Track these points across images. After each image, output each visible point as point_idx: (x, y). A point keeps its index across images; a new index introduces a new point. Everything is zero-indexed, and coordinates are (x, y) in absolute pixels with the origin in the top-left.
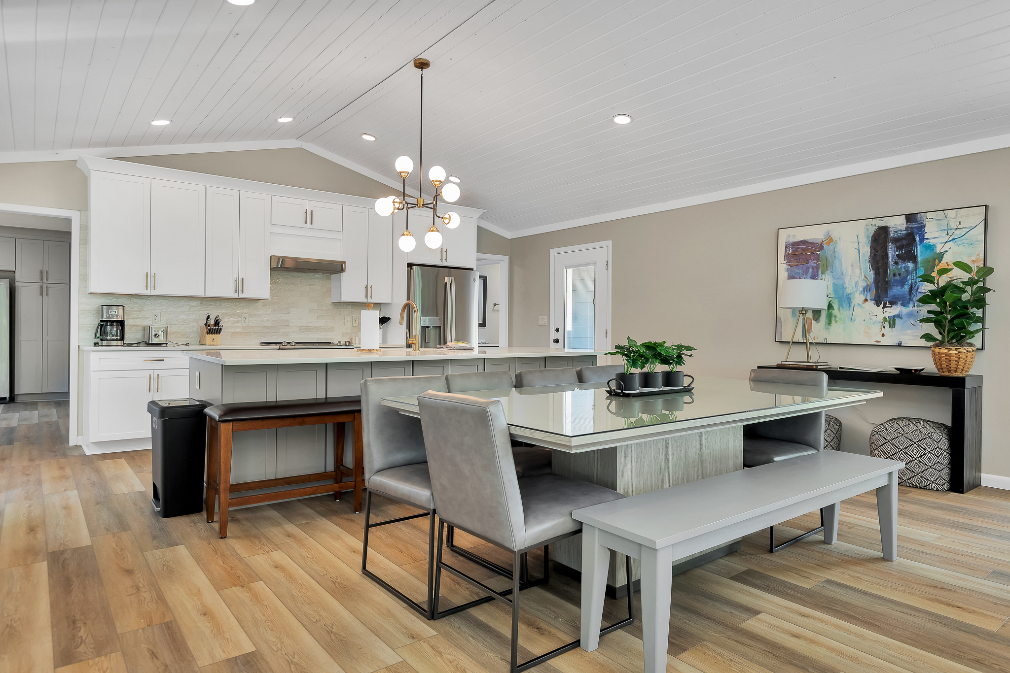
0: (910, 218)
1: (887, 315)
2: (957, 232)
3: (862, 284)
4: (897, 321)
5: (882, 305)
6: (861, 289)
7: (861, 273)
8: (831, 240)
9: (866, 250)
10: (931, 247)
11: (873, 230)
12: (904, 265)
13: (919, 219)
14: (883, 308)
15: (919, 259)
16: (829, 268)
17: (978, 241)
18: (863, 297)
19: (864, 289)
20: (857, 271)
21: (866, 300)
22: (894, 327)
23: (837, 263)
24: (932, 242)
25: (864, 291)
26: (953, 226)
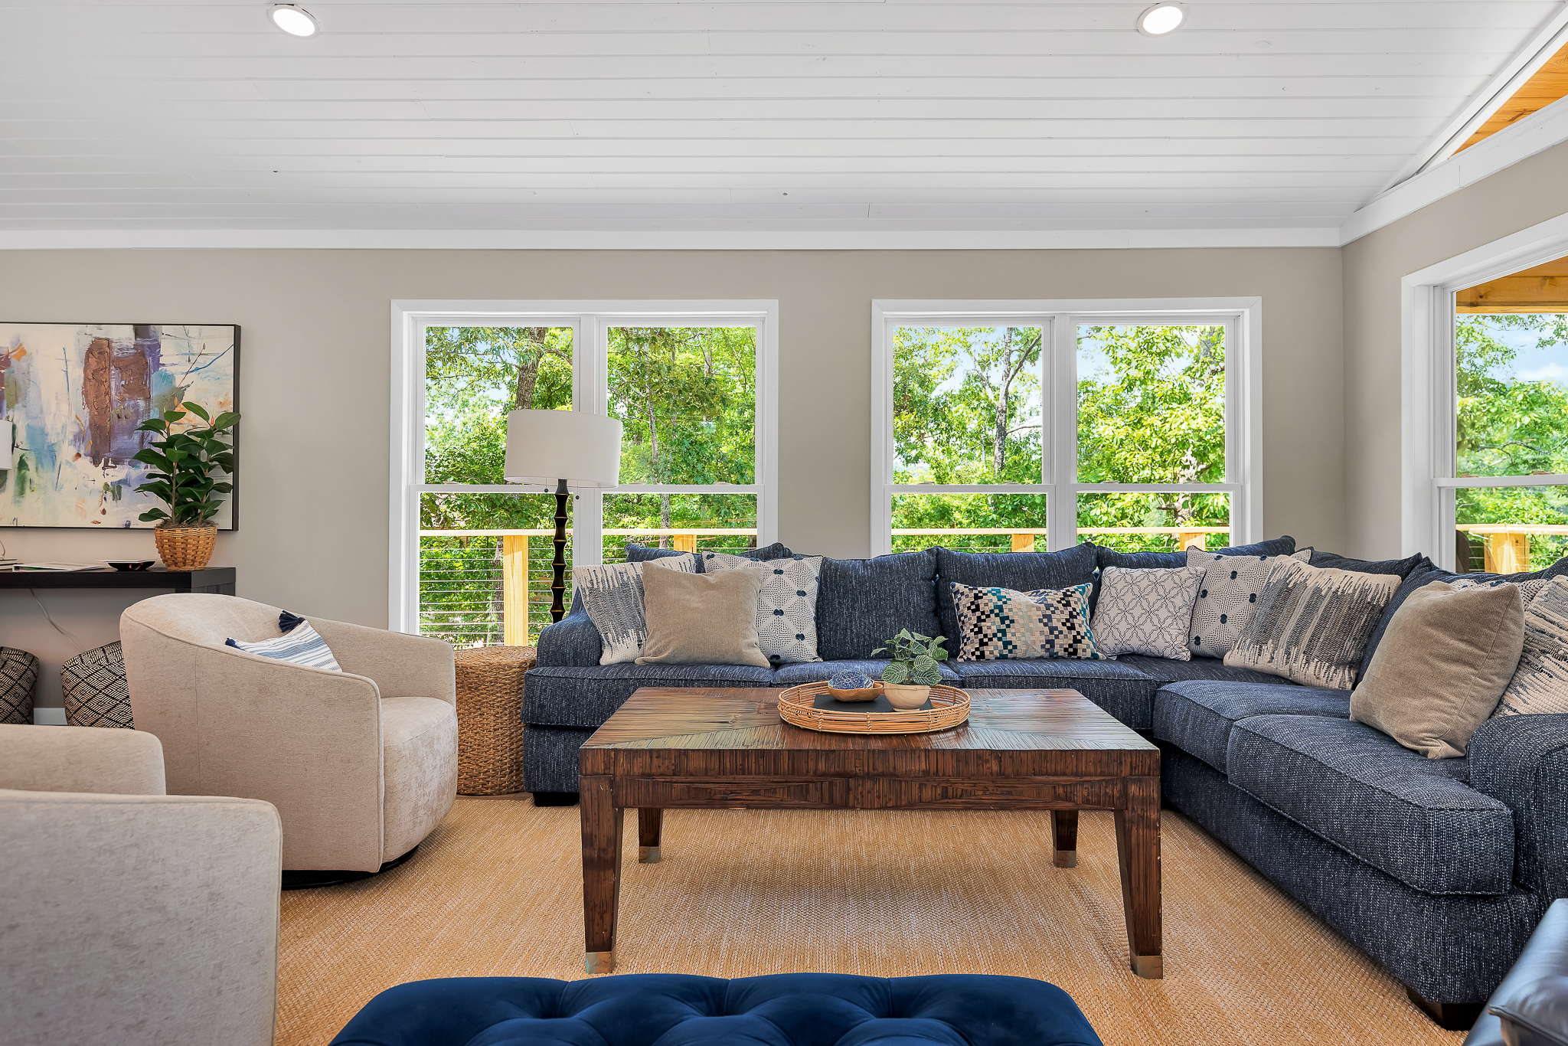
0: (141, 329)
1: (109, 480)
2: (201, 359)
3: (73, 429)
4: (124, 490)
5: (102, 465)
6: (71, 437)
7: (70, 411)
8: (23, 352)
9: (77, 374)
10: (169, 378)
11: (87, 342)
12: (133, 402)
13: (152, 334)
14: (103, 469)
15: (153, 394)
16: (20, 399)
17: (226, 375)
18: (73, 451)
19: (75, 436)
20: (65, 408)
21: (78, 455)
22: (120, 499)
23: (32, 393)
24: (170, 370)
25: (75, 440)
26: (197, 349)
